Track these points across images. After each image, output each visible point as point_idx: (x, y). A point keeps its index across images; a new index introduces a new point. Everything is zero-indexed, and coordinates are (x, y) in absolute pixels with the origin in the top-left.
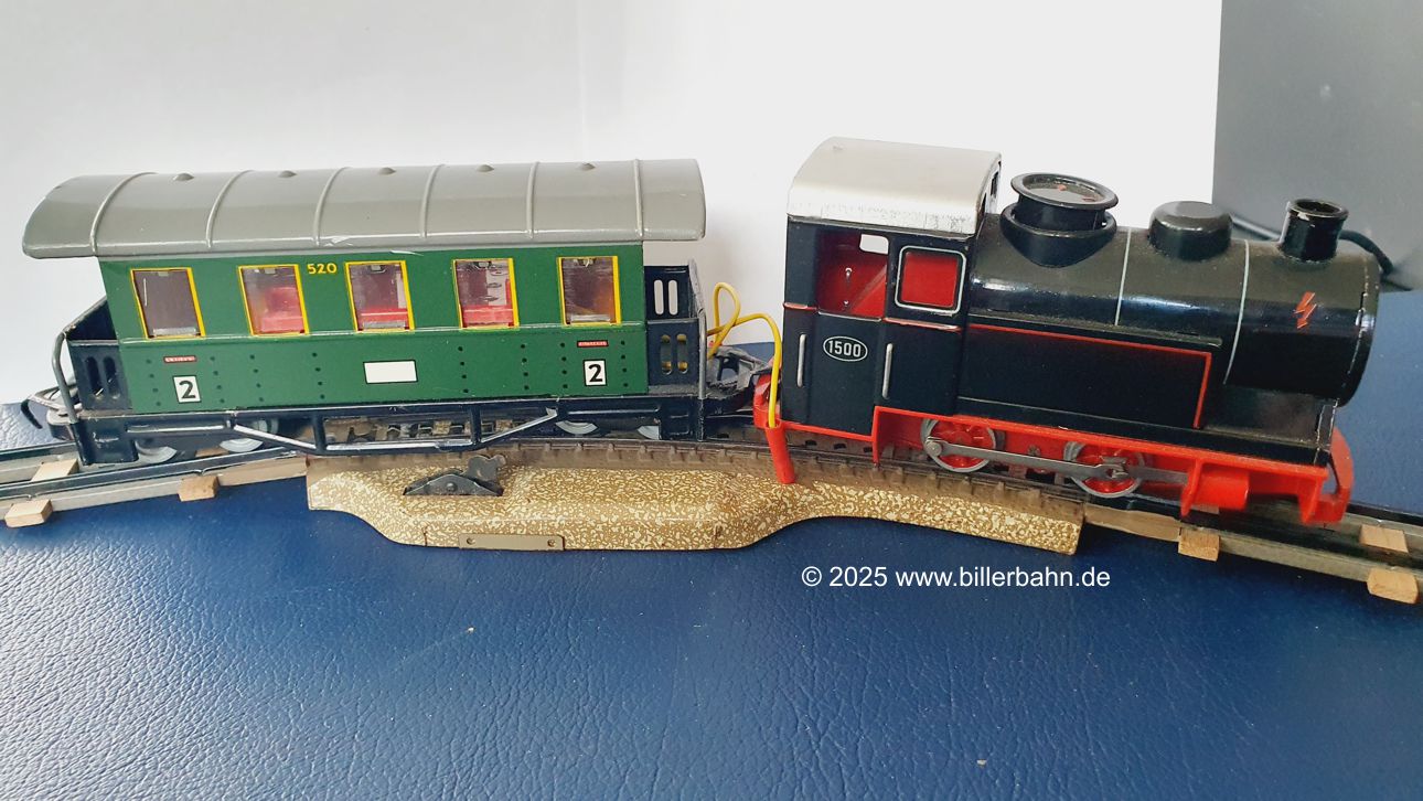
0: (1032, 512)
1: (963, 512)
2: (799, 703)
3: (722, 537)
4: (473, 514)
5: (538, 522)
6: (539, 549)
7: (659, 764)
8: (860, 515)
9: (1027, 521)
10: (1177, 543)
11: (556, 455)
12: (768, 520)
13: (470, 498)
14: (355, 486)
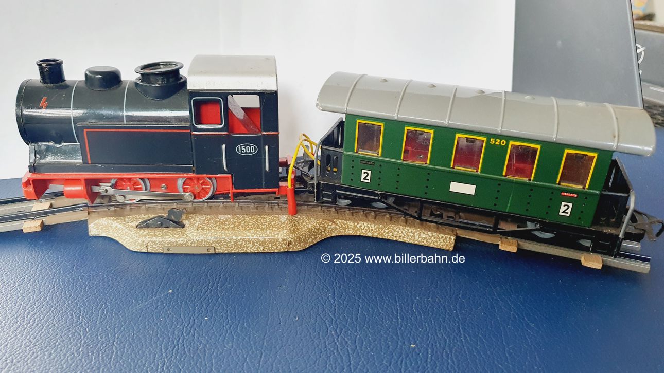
0: (433, 231)
1: (402, 232)
2: (328, 321)
3: (291, 246)
4: (171, 237)
5: (202, 240)
6: (203, 253)
7: (263, 352)
8: (356, 234)
9: (431, 235)
10: (498, 245)
11: (211, 209)
12: (313, 237)
13: (169, 229)
14: (112, 224)
